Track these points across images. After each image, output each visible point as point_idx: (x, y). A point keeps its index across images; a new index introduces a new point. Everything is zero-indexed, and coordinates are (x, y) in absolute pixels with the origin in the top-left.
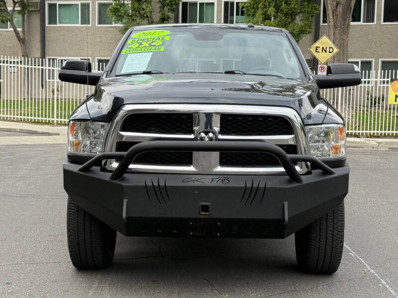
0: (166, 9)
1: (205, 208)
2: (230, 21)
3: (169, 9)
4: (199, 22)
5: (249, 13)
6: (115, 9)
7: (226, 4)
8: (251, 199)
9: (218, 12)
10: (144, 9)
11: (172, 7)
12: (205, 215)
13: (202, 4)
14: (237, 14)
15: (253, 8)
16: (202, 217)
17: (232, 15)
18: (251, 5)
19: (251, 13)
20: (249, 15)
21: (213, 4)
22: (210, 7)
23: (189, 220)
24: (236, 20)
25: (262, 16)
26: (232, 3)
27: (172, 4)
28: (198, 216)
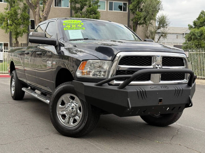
1: (160, 101)
8: (177, 95)
12: (161, 104)
16: (159, 104)
23: (152, 106)
28: (158, 104)
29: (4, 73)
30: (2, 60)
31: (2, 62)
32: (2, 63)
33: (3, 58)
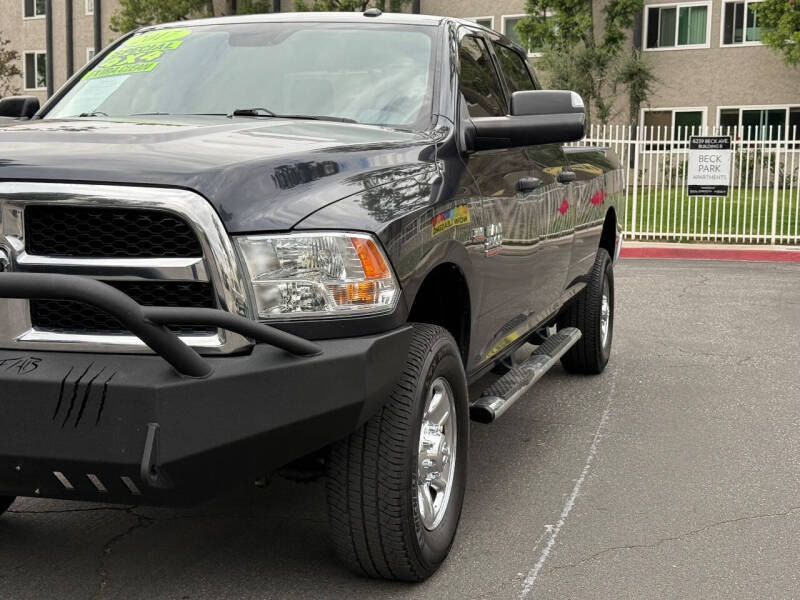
0: (617, 22)
2: (736, 37)
3: (622, 22)
4: (679, 44)
5: (767, 21)
6: (527, 26)
7: (729, 6)
8: (75, 413)
9: (714, 23)
10: (576, 24)
11: (627, 17)
13: (684, 11)
14: (750, 25)
15: (775, 10)
17: (740, 26)
18: (770, 6)
19: (772, 22)
20: (767, 25)
21: (705, 8)
22: (700, 14)
24: (747, 36)
25: (789, 26)
26: (741, 6)
27: (626, 13)
29: (733, 241)
30: (727, 184)
31: (726, 195)
32: (725, 198)
33: (728, 176)
